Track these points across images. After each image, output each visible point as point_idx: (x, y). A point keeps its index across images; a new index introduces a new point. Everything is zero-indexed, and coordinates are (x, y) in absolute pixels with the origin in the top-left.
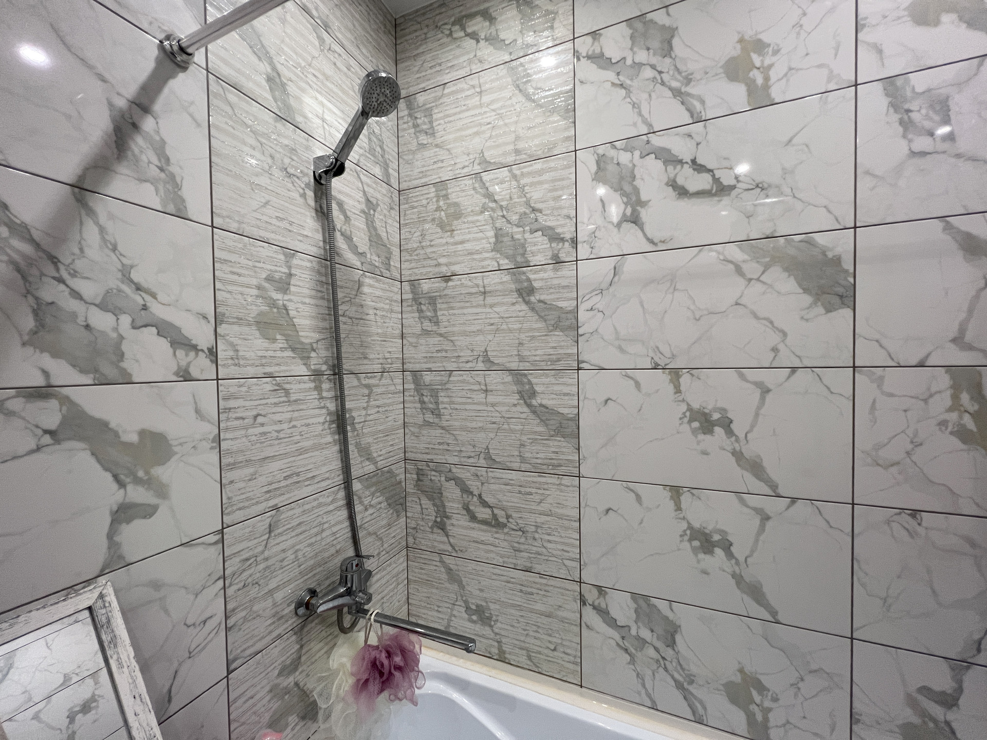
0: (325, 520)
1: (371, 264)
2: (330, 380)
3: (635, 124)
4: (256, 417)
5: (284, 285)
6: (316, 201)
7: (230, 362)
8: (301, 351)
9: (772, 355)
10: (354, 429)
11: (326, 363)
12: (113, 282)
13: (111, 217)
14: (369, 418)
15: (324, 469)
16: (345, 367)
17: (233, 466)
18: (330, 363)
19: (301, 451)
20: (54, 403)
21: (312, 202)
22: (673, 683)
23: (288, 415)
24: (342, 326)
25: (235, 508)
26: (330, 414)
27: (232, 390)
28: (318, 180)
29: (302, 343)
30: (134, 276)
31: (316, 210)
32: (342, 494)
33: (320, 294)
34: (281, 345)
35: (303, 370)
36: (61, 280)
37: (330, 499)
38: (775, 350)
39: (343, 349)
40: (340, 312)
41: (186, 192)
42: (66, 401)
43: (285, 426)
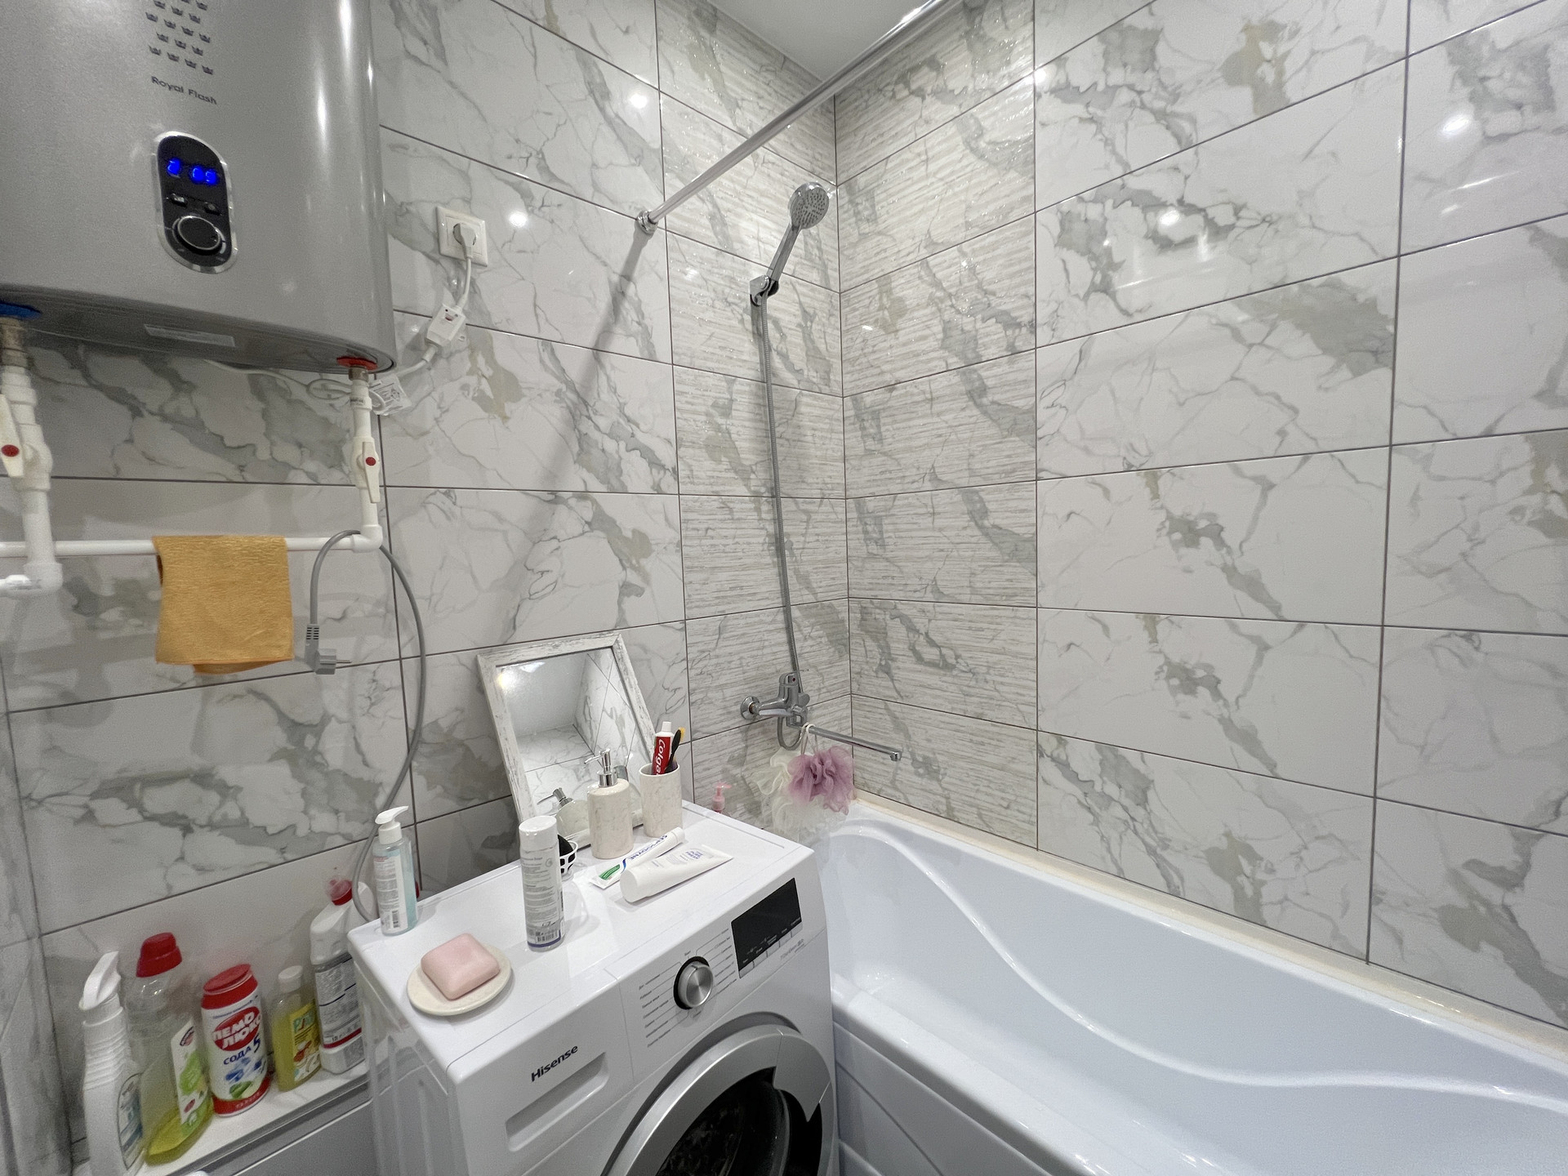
0: (766, 638)
1: (808, 381)
2: (768, 502)
3: (1107, 167)
4: (707, 529)
5: (726, 410)
6: (753, 324)
7: (688, 480)
8: (743, 473)
9: (1278, 439)
10: (792, 555)
11: (764, 485)
12: (615, 417)
13: (613, 368)
14: (807, 546)
15: (764, 589)
16: (782, 490)
17: (691, 569)
18: (768, 485)
19: (745, 568)
20: (589, 503)
21: (749, 326)
22: (1143, 848)
23: (732, 532)
24: (779, 449)
25: (694, 605)
26: (768, 535)
27: (690, 504)
28: (754, 303)
29: (742, 465)
30: (627, 411)
31: (754, 333)
32: (781, 617)
33: (758, 417)
34: (725, 467)
35: (743, 490)
36: (589, 418)
37: (770, 619)
38: (1282, 433)
39: (781, 472)
40: (777, 435)
41: (654, 339)
42: (594, 502)
43: (730, 541)
